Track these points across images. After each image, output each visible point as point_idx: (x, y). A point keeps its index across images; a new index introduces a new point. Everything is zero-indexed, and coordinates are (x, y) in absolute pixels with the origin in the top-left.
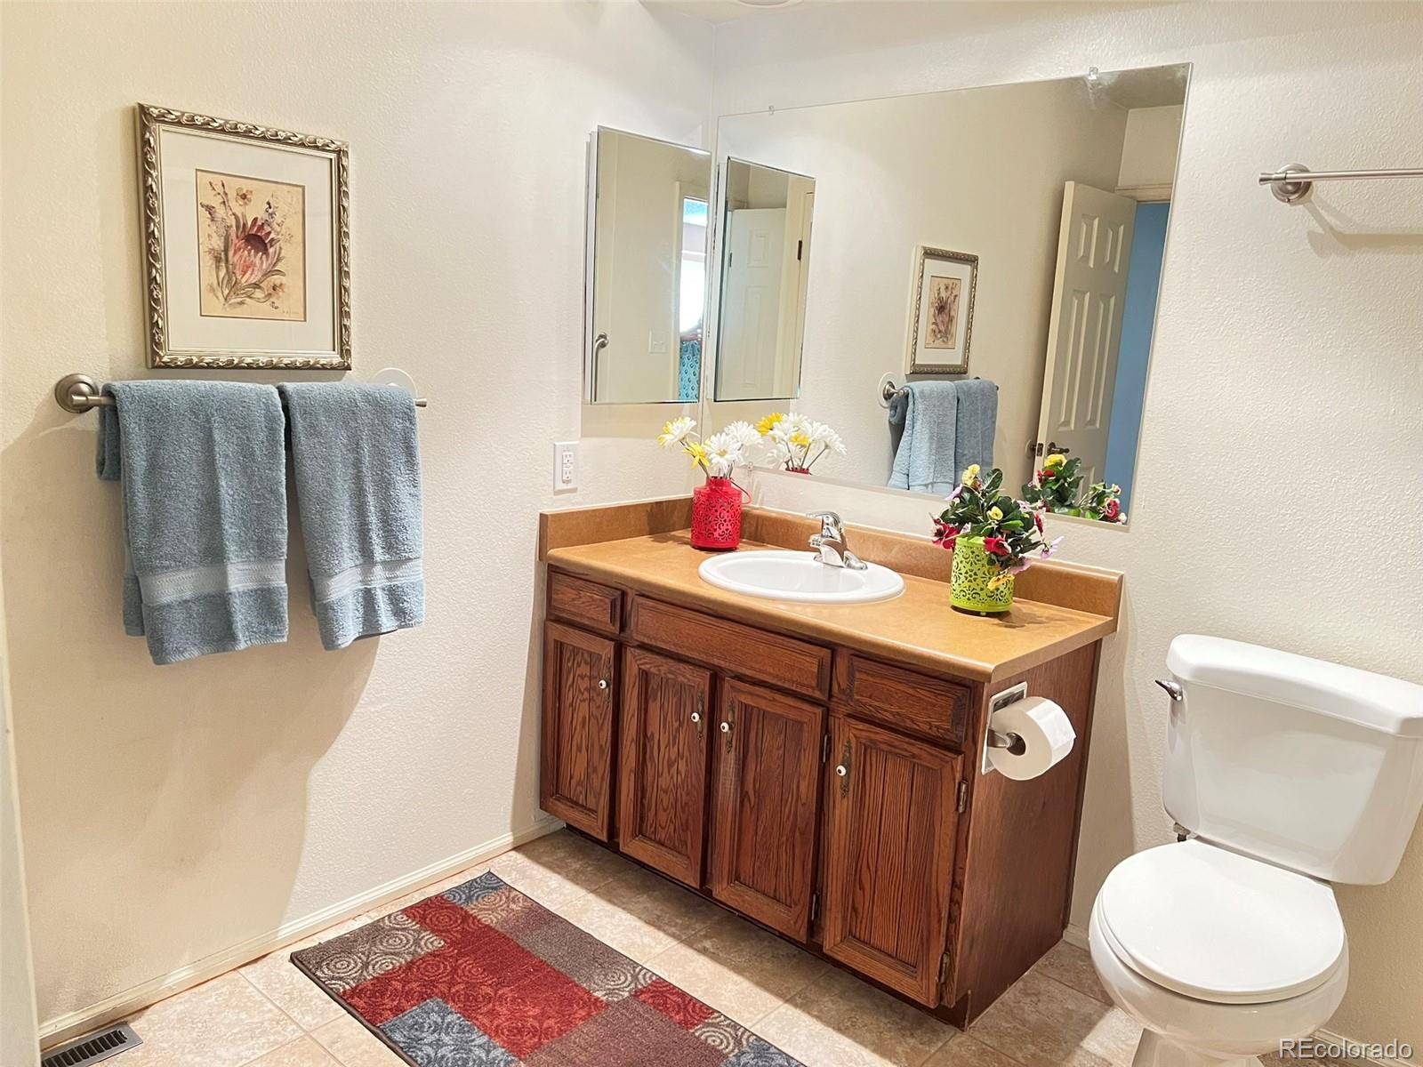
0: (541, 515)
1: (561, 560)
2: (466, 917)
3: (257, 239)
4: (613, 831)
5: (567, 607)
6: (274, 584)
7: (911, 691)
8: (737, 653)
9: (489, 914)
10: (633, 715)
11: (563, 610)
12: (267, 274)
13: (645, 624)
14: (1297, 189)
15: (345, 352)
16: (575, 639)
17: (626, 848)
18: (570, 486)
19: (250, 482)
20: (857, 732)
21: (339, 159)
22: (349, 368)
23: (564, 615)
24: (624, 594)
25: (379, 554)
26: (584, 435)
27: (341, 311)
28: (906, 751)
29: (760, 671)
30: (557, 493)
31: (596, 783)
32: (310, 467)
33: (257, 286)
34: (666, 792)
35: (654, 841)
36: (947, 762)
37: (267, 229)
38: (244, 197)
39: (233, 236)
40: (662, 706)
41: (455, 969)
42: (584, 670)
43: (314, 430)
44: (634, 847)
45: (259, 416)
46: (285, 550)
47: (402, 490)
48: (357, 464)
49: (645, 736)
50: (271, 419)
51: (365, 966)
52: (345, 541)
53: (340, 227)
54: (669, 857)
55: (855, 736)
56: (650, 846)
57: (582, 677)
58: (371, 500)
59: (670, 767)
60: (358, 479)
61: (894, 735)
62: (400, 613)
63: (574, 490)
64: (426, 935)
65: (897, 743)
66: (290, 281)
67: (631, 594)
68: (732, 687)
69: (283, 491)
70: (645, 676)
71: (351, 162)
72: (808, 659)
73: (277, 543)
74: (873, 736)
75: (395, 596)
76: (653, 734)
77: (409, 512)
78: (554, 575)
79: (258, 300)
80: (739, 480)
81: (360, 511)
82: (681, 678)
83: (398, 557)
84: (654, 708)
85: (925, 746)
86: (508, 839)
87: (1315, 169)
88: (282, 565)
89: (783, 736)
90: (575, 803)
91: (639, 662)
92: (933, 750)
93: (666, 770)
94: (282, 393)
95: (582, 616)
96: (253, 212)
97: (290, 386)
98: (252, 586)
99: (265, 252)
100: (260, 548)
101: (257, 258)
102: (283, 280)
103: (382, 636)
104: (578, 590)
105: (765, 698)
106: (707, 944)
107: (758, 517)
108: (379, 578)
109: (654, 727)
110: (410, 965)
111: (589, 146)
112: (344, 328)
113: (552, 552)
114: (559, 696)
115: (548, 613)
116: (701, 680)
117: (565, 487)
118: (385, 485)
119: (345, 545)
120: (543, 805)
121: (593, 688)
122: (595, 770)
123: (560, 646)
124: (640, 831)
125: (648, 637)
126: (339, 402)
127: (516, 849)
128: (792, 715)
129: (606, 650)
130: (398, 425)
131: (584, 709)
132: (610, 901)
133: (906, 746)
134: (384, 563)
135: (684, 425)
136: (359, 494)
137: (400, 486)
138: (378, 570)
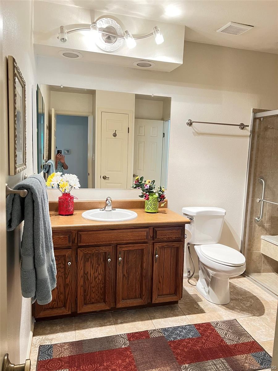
7: (171, 231)
8: (121, 237)
10: (81, 269)
13: (84, 239)
14: (190, 124)
17: (81, 311)
20: (158, 246)
24: (72, 233)
28: (171, 245)
29: (128, 240)
31: (63, 297)
34: (94, 287)
35: (90, 304)
36: (181, 244)
40: (91, 262)
44: (83, 309)
49: (85, 273)
54: (98, 305)
55: (158, 247)
56: (90, 306)
59: (95, 279)
61: (168, 243)
65: (169, 244)
67: (74, 232)
68: (120, 247)
70: (84, 255)
72: (143, 232)
74: (163, 245)
76: (88, 272)
82: (101, 251)
84: (88, 264)
85: (175, 243)
86: (32, 333)
87: (193, 120)
89: (135, 255)
90: (52, 309)
91: (83, 252)
92: (178, 243)
93: (93, 280)
105: (131, 247)
116: (109, 249)
125: (85, 243)
127: (33, 336)
128: (140, 248)
133: (171, 244)
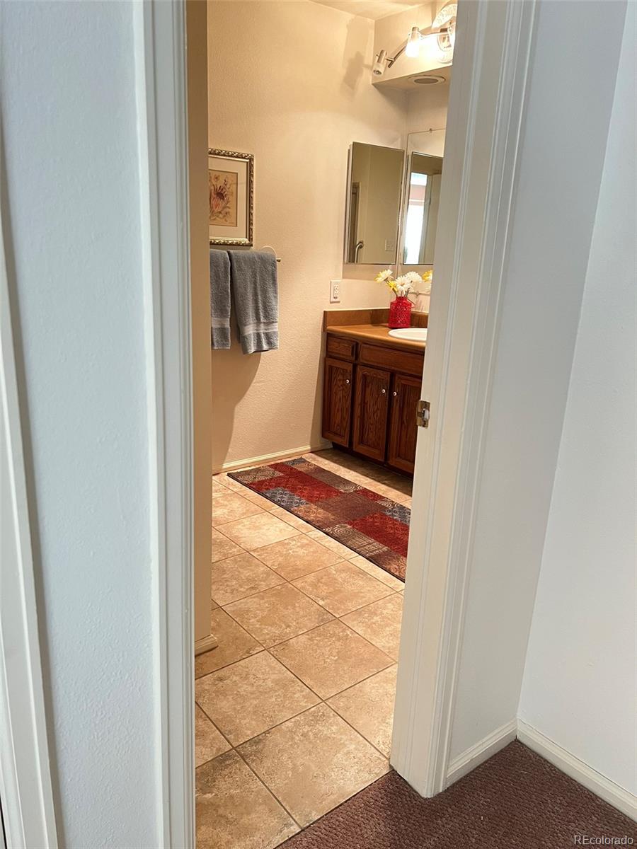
0: (325, 312)
1: (331, 331)
2: (292, 469)
3: (220, 194)
4: (351, 443)
5: (334, 351)
6: (226, 326)
9: (301, 468)
10: (360, 394)
11: (333, 353)
12: (224, 208)
13: (365, 355)
15: (250, 239)
16: (338, 364)
17: (356, 449)
18: (337, 300)
19: (218, 287)
21: (250, 161)
22: (252, 245)
23: (333, 354)
24: (357, 344)
25: (262, 319)
26: (343, 278)
27: (250, 222)
29: (410, 370)
30: (331, 303)
31: (345, 424)
32: (239, 282)
33: (220, 213)
34: (372, 424)
35: (367, 445)
37: (224, 190)
38: (217, 178)
39: (213, 194)
40: (371, 389)
41: (288, 481)
42: (340, 377)
43: (240, 269)
44: (359, 448)
45: (221, 262)
46: (229, 314)
47: (271, 295)
48: (255, 283)
49: (364, 402)
50: (225, 263)
51: (255, 478)
52: (251, 312)
53: (250, 189)
54: (373, 451)
56: (366, 448)
57: (340, 380)
58: (260, 297)
59: (374, 414)
60: (255, 289)
62: (270, 343)
63: (339, 302)
64: (277, 472)
66: (232, 211)
67: (360, 343)
68: (399, 378)
69: (229, 291)
70: (365, 377)
71: (255, 163)
73: (227, 311)
75: (268, 336)
76: (367, 401)
77: (274, 303)
78: (329, 338)
79: (221, 218)
80: (411, 298)
81: (256, 302)
82: (379, 377)
83: (270, 321)
84: (368, 390)
86: (308, 447)
88: (229, 320)
90: (336, 434)
91: (362, 371)
93: (372, 415)
94: (229, 253)
95: (339, 354)
96: (220, 184)
97: (232, 251)
98: (219, 326)
99: (223, 199)
100: (222, 313)
101: (220, 202)
102: (230, 210)
103: (262, 353)
104: (339, 343)
105: (411, 381)
106: (386, 482)
107: (419, 316)
108: (262, 330)
109: (368, 398)
110: (271, 479)
111: (349, 150)
112: (251, 229)
113: (328, 328)
114: (330, 390)
115: (327, 354)
116: (387, 377)
117: (334, 300)
118: (265, 292)
119: (251, 314)
120: (323, 435)
121: (344, 384)
122: (344, 419)
123: (331, 367)
124: (361, 441)
125: (366, 360)
126: (249, 258)
127: (312, 452)
129: (349, 367)
130: (270, 268)
131: (340, 394)
132: (349, 468)
134: (264, 323)
135: (387, 273)
136: (255, 295)
137: (270, 292)
138: (262, 326)
